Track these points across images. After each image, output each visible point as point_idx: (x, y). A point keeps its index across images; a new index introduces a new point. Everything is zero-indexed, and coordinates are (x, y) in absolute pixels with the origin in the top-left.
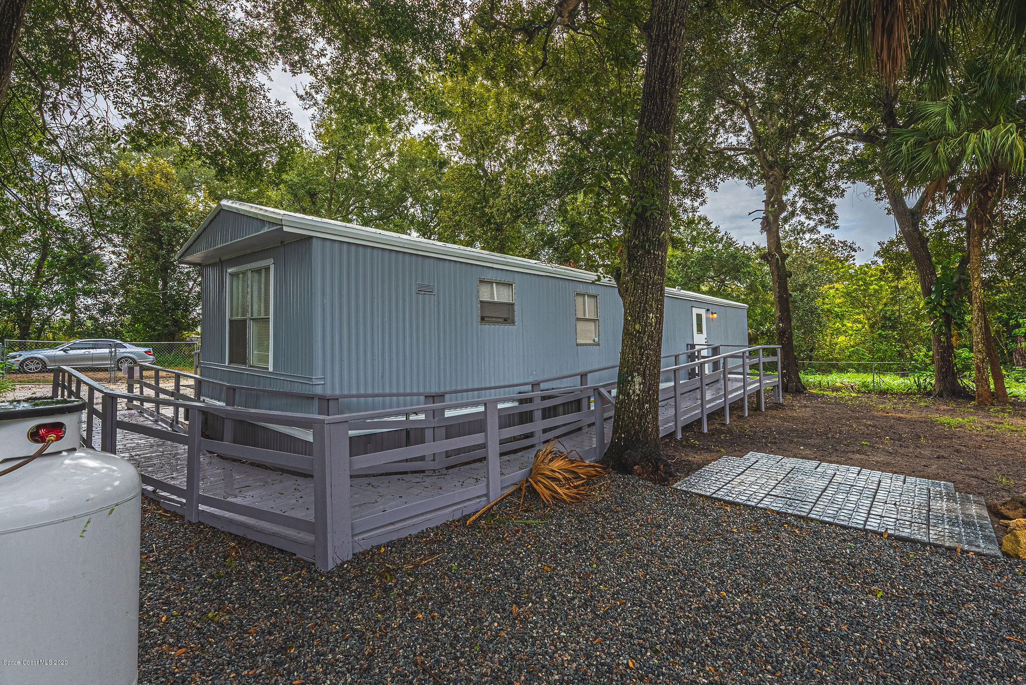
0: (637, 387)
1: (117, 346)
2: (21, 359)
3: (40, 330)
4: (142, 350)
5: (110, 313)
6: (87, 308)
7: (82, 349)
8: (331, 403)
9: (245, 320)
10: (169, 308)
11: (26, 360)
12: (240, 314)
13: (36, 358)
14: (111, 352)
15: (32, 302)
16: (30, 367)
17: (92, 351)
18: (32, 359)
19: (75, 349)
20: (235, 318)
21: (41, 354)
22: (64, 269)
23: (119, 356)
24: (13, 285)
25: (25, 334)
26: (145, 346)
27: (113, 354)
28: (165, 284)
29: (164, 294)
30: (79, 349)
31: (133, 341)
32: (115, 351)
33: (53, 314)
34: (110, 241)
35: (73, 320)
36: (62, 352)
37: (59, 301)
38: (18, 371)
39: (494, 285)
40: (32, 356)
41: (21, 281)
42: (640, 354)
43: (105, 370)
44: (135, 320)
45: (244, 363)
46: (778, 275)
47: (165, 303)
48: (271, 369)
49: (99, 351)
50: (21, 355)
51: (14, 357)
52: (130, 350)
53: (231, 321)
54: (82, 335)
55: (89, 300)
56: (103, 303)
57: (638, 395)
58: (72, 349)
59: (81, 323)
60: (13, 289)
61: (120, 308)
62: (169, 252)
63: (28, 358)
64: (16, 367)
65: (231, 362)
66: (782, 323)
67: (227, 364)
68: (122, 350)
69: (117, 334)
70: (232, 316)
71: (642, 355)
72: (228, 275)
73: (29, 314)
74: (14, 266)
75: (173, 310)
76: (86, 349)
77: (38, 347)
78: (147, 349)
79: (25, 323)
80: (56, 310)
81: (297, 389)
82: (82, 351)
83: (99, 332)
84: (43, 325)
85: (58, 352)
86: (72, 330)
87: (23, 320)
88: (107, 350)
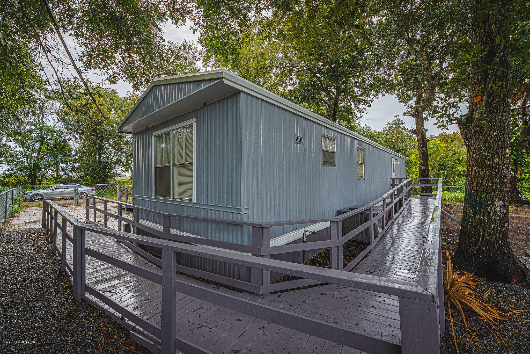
0: (498, 209)
1: (78, 187)
2: (31, 194)
3: (41, 181)
4: (90, 189)
5: (74, 171)
6: (63, 169)
7: (61, 189)
8: (264, 230)
9: (169, 166)
10: (102, 168)
11: (34, 195)
12: (163, 163)
13: (39, 194)
14: (75, 190)
15: (37, 166)
16: (36, 198)
17: (66, 190)
18: (36, 195)
19: (57, 189)
20: (158, 166)
21: (41, 192)
22: (52, 150)
23: (79, 192)
24: (27, 159)
25: (34, 182)
26: (91, 187)
27: (77, 191)
28: (100, 156)
29: (100, 161)
30: (59, 189)
31: (86, 185)
32: (78, 189)
33: (47, 172)
34: (73, 136)
35: (57, 175)
36: (51, 191)
37: (50, 166)
38: (29, 201)
39: (327, 139)
40: (37, 193)
41: (31, 156)
42: (500, 183)
43: (73, 199)
44: (86, 174)
45: (169, 196)
46: (422, 141)
47: (100, 165)
48: (194, 201)
49: (69, 189)
50: (31, 193)
51: (27, 194)
52: (84, 189)
53: (156, 168)
54: (61, 182)
55: (64, 165)
56: (71, 166)
57: (499, 216)
58: (56, 189)
59: (61, 176)
60: (27, 160)
61: (79, 168)
62: (102, 141)
63: (35, 194)
64: (28, 199)
65: (156, 195)
66: (424, 166)
67: (153, 197)
68: (80, 189)
69: (78, 181)
70: (156, 165)
71: (502, 183)
72: (153, 137)
73: (35, 173)
74: (28, 149)
75: (104, 169)
76: (63, 189)
77: (40, 188)
78: (92, 188)
79: (33, 177)
80: (49, 170)
81: (224, 216)
82: (61, 190)
83: (69, 180)
84: (42, 178)
85: (49, 191)
86: (56, 180)
87: (33, 176)
88: (73, 189)
